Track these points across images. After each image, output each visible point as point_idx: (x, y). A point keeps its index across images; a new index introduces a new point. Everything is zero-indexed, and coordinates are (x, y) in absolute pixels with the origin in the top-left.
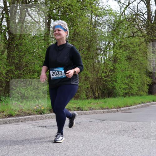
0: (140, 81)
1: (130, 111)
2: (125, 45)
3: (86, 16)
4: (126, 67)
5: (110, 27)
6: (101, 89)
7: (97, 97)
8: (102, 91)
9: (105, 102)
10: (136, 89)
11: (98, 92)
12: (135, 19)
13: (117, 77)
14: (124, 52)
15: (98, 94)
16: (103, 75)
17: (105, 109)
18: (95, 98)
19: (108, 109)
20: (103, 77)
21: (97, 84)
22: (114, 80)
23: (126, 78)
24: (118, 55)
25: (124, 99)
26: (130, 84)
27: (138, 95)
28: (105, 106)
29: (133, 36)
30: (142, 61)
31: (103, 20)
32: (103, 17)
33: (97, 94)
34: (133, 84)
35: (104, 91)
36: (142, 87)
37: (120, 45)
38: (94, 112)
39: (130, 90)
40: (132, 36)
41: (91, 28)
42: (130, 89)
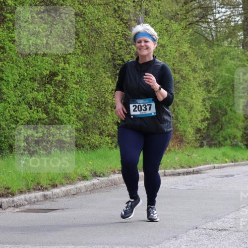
0: (87, 96)
1: (47, 205)
23: (36, 85)
26: (52, 105)
30: (98, 20)
34: (64, 104)
36: (95, 116)
42: (50, 124)
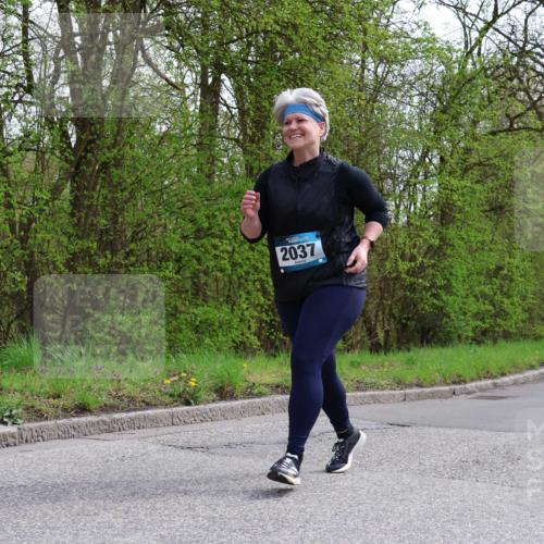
0: (532, 289)
1: (498, 392)
2: (482, 160)
3: (345, 61)
4: (486, 238)
5: (427, 100)
6: (396, 315)
7: (382, 343)
8: (400, 322)
9: (411, 362)
10: (518, 315)
11: (387, 327)
12: (516, 71)
13: (451, 274)
14: (478, 187)
15: (387, 333)
16: (403, 266)
17: (410, 386)
18: (376, 348)
19: (420, 385)
20: (404, 276)
21: (382, 298)
22: (443, 282)
23: (482, 279)
24: (455, 197)
25: (475, 351)
26: (498, 297)
27: (525, 337)
28: (410, 378)
29: (511, 129)
31: (403, 76)
32: (403, 65)
33: (381, 335)
34: (509, 297)
35: (406, 324)
36: (540, 307)
37: (465, 161)
38: (373, 397)
39: (499, 321)
40: (505, 131)
41: (362, 103)
42: (496, 316)
